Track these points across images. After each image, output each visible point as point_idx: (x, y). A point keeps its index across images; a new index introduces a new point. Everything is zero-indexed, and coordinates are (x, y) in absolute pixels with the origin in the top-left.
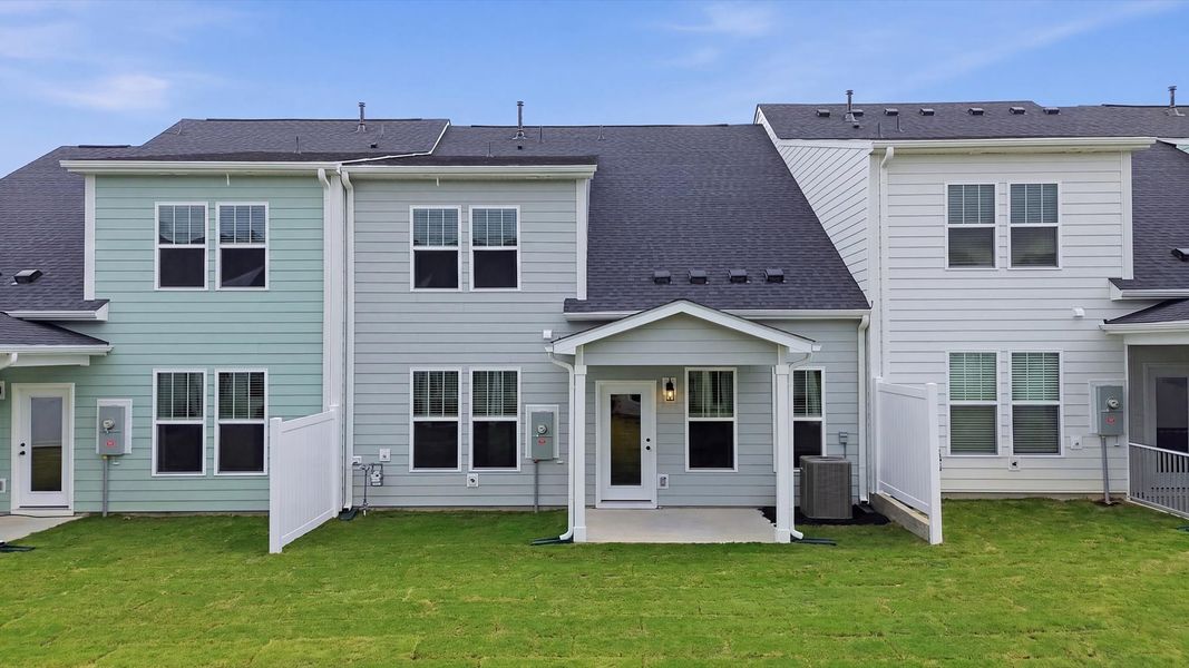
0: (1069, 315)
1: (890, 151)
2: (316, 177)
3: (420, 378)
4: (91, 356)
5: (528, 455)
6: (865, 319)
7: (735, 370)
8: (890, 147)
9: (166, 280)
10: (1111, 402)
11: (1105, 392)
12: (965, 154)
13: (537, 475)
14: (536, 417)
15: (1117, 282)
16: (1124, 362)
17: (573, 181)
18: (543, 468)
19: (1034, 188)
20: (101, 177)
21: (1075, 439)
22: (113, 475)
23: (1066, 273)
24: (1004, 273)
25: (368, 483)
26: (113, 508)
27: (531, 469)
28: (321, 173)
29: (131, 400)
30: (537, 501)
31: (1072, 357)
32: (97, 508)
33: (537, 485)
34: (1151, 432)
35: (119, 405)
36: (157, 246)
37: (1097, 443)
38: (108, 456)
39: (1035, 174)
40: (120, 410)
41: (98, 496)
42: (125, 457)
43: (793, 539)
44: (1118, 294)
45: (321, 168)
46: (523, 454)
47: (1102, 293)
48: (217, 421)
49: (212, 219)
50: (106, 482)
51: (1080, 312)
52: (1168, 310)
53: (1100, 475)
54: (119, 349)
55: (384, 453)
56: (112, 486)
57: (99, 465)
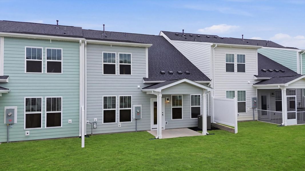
0: (247, 83)
1: (216, 45)
2: (79, 42)
3: (105, 98)
4: (2, 93)
5: (134, 118)
6: (210, 83)
7: (182, 95)
8: (216, 44)
9: (28, 70)
10: (255, 101)
11: (254, 99)
12: (229, 47)
13: (136, 123)
14: (136, 108)
15: (255, 76)
16: (256, 93)
17: (144, 48)
18: (138, 121)
19: (241, 55)
20: (5, 37)
21: (248, 109)
22: (10, 130)
23: (247, 74)
24: (236, 74)
25: (93, 128)
26: (10, 140)
27: (135, 122)
28: (80, 41)
29: (17, 107)
30: (136, 129)
31: (248, 91)
32: (5, 141)
33: (136, 125)
34: (261, 107)
35: (12, 108)
36: (26, 60)
37: (252, 110)
38: (9, 124)
39: (241, 52)
40: (13, 110)
41: (6, 137)
42: (14, 124)
43: (207, 134)
44: (256, 78)
45: (81, 40)
46: (133, 118)
47: (253, 78)
48: (46, 112)
49: (44, 52)
50: (8, 132)
51: (249, 82)
52: (264, 82)
53: (253, 116)
54: (12, 91)
55: (96, 119)
56: (10, 133)
57: (6, 127)
